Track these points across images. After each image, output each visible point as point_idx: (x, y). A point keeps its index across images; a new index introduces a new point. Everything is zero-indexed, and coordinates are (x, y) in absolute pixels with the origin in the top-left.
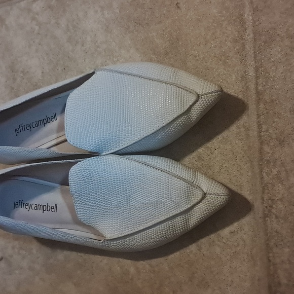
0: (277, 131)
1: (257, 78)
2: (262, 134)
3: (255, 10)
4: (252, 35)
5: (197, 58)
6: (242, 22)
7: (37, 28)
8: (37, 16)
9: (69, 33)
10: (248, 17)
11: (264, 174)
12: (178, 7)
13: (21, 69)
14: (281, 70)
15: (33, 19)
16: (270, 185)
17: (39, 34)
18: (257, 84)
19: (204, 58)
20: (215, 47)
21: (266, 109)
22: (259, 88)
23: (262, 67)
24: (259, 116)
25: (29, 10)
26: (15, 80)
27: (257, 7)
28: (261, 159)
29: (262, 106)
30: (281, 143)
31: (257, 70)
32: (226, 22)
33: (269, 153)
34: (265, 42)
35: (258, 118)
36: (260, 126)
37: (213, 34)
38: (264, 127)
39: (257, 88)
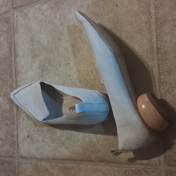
0: (168, 68)
1: (157, 41)
2: (160, 69)
3: (156, 7)
4: (154, 20)
5: (127, 32)
6: (150, 13)
7: (44, 18)
8: (44, 12)
9: (61, 21)
10: (153, 11)
11: (161, 90)
12: (117, 6)
13: (37, 40)
14: (169, 37)
15: (42, 14)
16: (164, 95)
17: (45, 21)
18: (157, 44)
19: (130, 32)
20: (136, 26)
21: (162, 57)
22: (159, 46)
23: (160, 36)
24: (158, 60)
25: (40, 10)
26: (33, 45)
27: (157, 5)
28: (160, 82)
29: (160, 55)
30: (170, 73)
31: (157, 37)
32: (141, 13)
33: (163, 79)
34: (161, 23)
35: (158, 61)
36: (159, 65)
37: (135, 19)
38: (161, 66)
39: (157, 46)
